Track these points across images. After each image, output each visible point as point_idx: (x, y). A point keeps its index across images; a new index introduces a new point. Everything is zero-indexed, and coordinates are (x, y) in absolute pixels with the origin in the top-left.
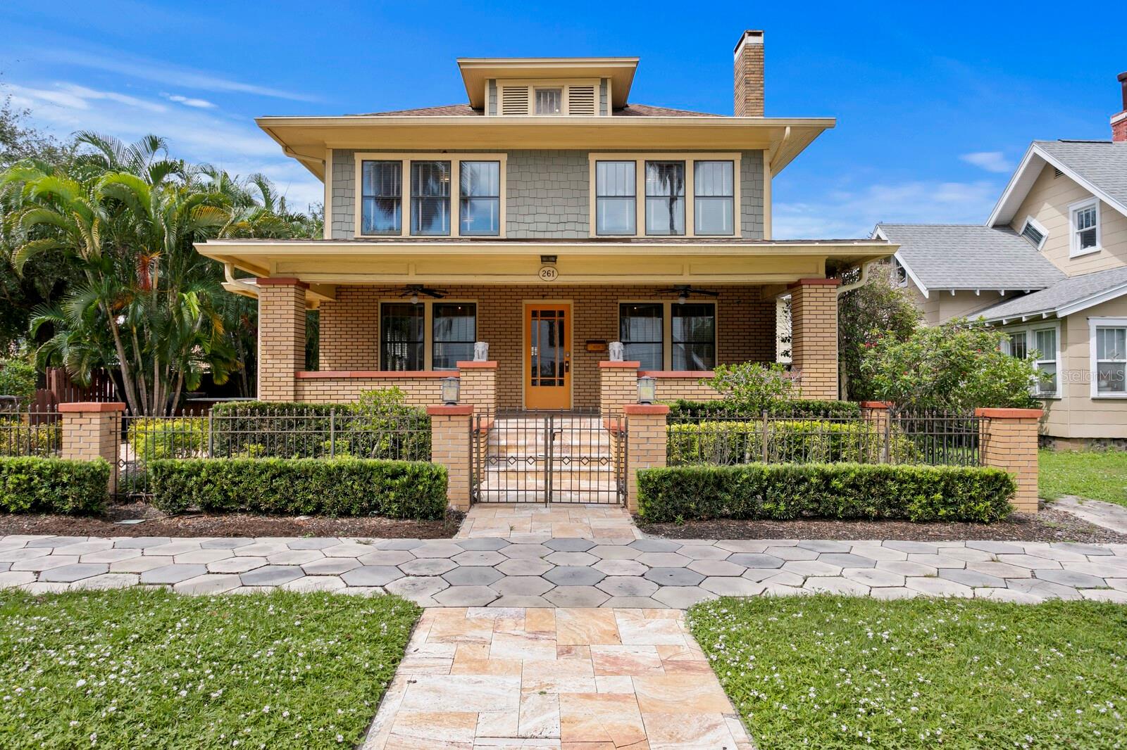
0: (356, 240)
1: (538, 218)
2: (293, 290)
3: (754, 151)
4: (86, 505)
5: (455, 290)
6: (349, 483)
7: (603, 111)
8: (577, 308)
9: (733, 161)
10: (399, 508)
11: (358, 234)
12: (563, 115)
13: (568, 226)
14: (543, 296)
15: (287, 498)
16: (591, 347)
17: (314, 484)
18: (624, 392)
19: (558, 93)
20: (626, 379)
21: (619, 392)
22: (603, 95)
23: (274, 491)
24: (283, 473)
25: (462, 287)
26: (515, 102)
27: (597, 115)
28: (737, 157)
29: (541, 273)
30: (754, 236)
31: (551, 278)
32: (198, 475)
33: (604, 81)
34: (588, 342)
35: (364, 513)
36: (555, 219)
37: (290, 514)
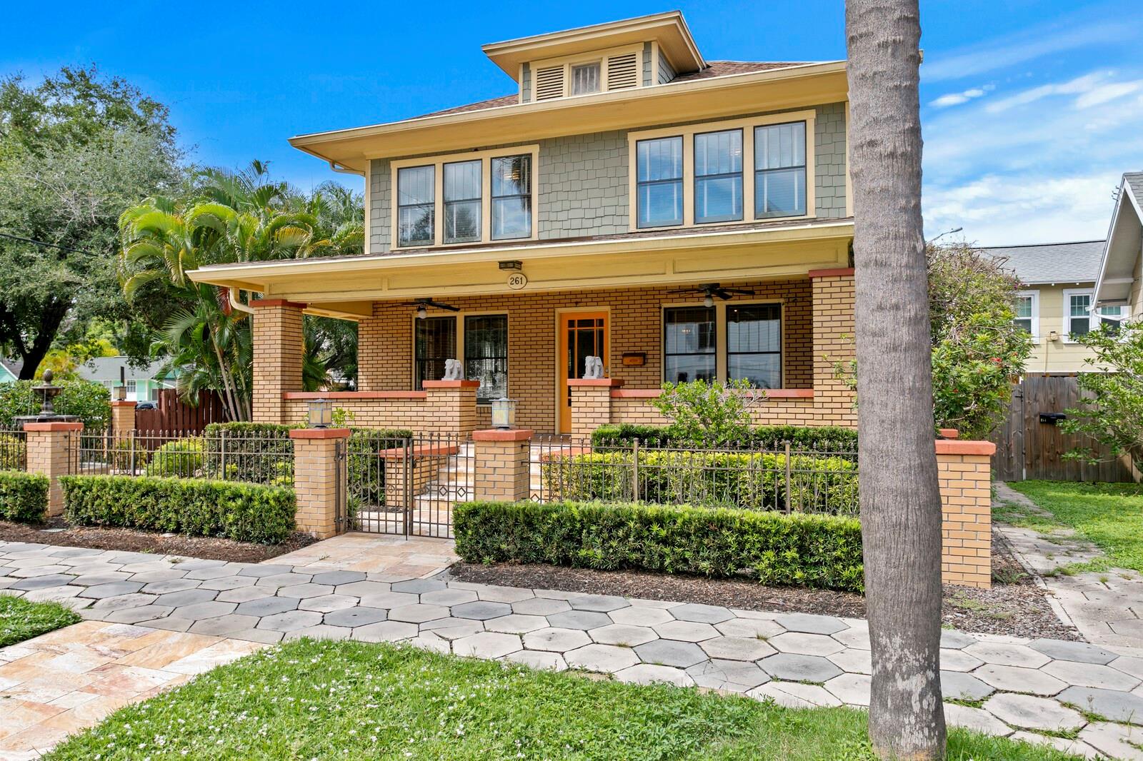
0: (392, 253)
1: (572, 214)
2: (280, 311)
3: (833, 105)
4: (20, 513)
5: (485, 301)
6: (199, 504)
7: (647, 81)
8: (614, 316)
9: (805, 121)
10: (238, 531)
11: (393, 247)
12: (603, 92)
13: (606, 221)
14: (577, 303)
15: (154, 516)
16: (627, 361)
17: (173, 502)
18: (594, 415)
19: (596, 67)
20: (596, 399)
21: (589, 415)
22: (647, 62)
23: (144, 508)
24: (150, 492)
25: (492, 297)
26: (550, 85)
27: (639, 86)
28: (810, 116)
29: (509, 281)
30: (834, 214)
31: (519, 286)
32: (91, 490)
33: (648, 45)
34: (625, 355)
35: (213, 533)
36: (590, 214)
37: (157, 531)
